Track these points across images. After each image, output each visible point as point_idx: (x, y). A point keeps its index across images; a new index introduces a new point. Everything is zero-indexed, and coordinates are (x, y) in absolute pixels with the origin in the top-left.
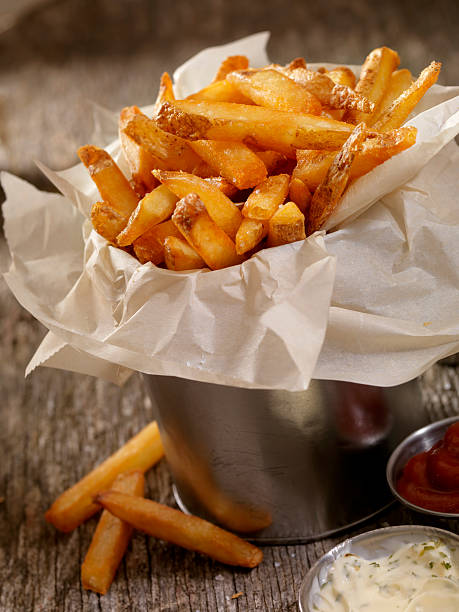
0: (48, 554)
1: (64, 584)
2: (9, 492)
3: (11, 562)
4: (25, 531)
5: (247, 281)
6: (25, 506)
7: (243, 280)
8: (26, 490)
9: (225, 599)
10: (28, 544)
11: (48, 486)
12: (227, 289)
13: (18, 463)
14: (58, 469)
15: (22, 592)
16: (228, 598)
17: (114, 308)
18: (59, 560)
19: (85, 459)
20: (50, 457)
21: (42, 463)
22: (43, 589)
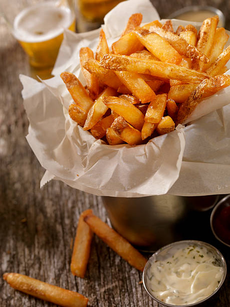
0: (50, 253)
1: (59, 271)
2: (28, 215)
3: (33, 256)
4: (38, 239)
5: (147, 155)
6: (36, 224)
7: (145, 154)
8: (36, 215)
9: (136, 284)
10: (40, 247)
11: (46, 213)
12: (137, 158)
13: (31, 199)
14: (51, 203)
15: (39, 274)
16: (137, 283)
17: (82, 159)
18: (55, 256)
19: (64, 198)
20: (46, 196)
21: (43, 198)
22: (49, 273)
